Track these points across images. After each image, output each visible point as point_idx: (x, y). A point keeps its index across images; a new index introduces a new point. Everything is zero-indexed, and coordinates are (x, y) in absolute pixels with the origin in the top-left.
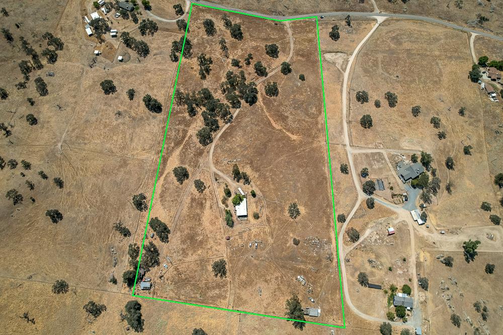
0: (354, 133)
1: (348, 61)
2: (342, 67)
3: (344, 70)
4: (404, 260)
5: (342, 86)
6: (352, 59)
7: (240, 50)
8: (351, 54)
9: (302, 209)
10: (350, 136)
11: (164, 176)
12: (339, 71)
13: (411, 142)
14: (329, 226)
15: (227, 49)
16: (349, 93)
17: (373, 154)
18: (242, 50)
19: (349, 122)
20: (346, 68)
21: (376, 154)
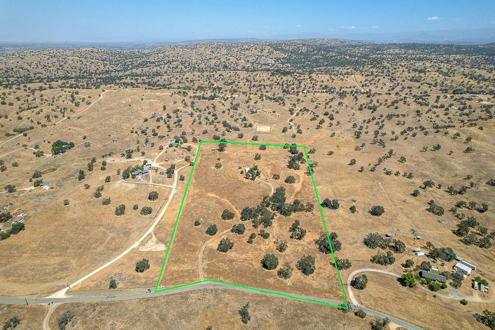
0: (166, 193)
1: (142, 242)
2: (151, 238)
3: (150, 234)
4: (166, 152)
5: (160, 221)
6: (136, 245)
7: (263, 249)
8: (134, 249)
9: (213, 167)
10: (170, 192)
11: (301, 182)
12: (155, 235)
13: (127, 187)
14: (200, 164)
15: (277, 249)
16: (156, 216)
17: (159, 183)
18: (260, 250)
19: (167, 199)
20: (148, 236)
21: (157, 183)
